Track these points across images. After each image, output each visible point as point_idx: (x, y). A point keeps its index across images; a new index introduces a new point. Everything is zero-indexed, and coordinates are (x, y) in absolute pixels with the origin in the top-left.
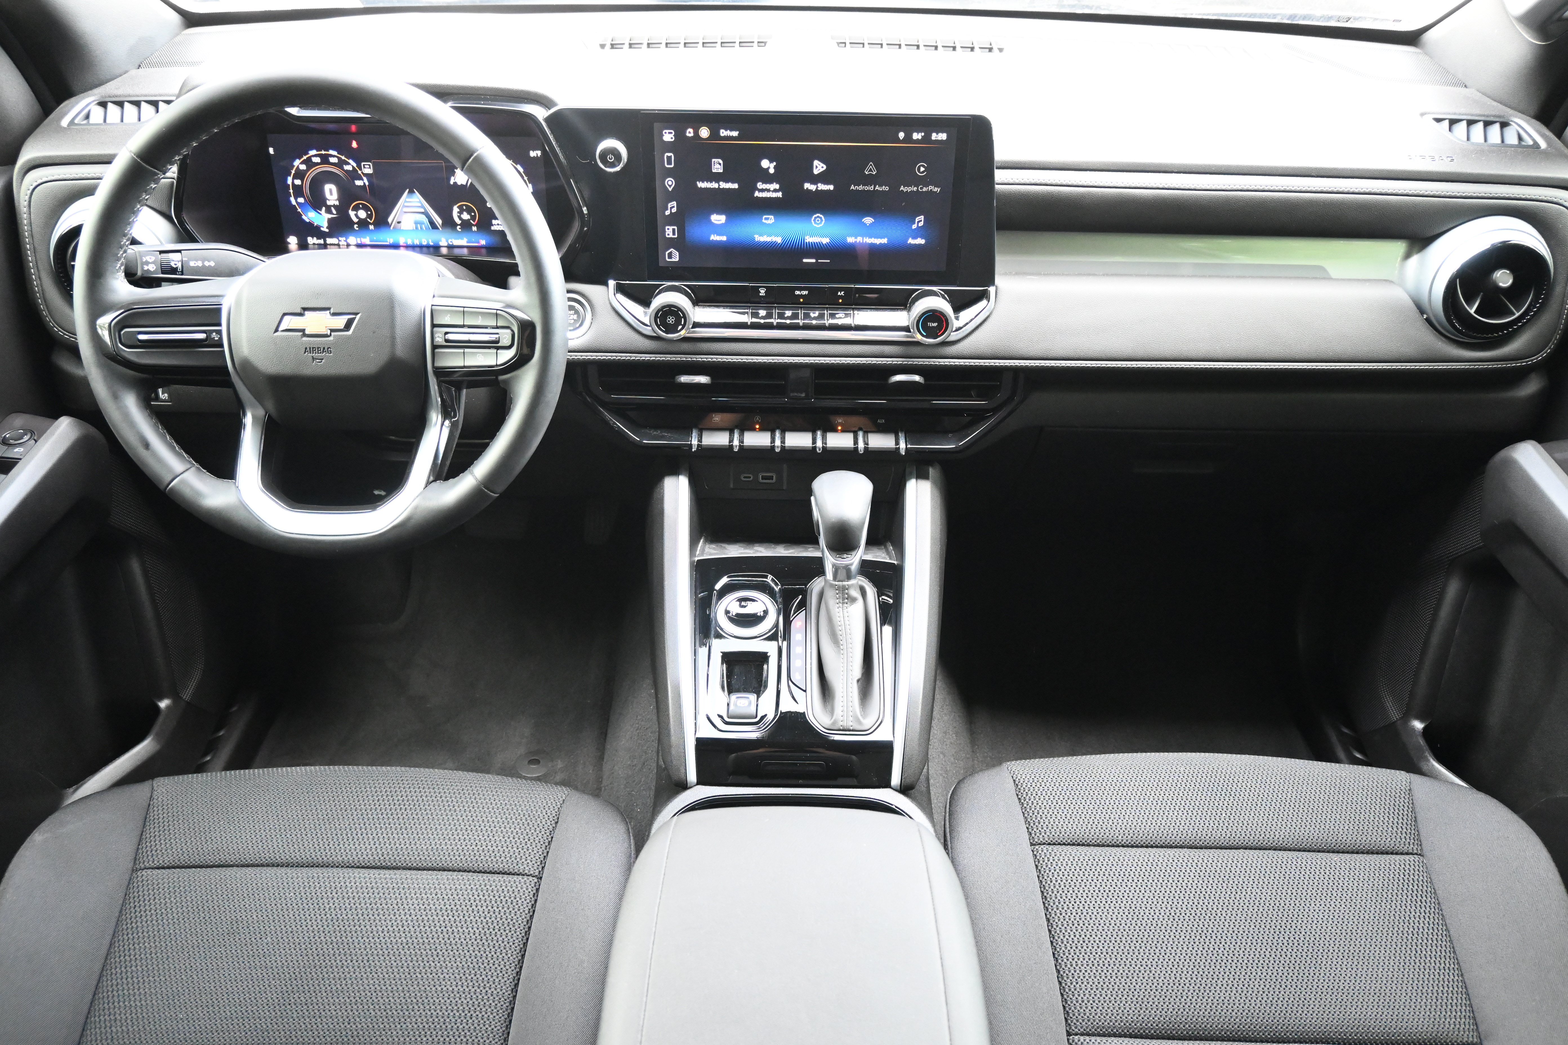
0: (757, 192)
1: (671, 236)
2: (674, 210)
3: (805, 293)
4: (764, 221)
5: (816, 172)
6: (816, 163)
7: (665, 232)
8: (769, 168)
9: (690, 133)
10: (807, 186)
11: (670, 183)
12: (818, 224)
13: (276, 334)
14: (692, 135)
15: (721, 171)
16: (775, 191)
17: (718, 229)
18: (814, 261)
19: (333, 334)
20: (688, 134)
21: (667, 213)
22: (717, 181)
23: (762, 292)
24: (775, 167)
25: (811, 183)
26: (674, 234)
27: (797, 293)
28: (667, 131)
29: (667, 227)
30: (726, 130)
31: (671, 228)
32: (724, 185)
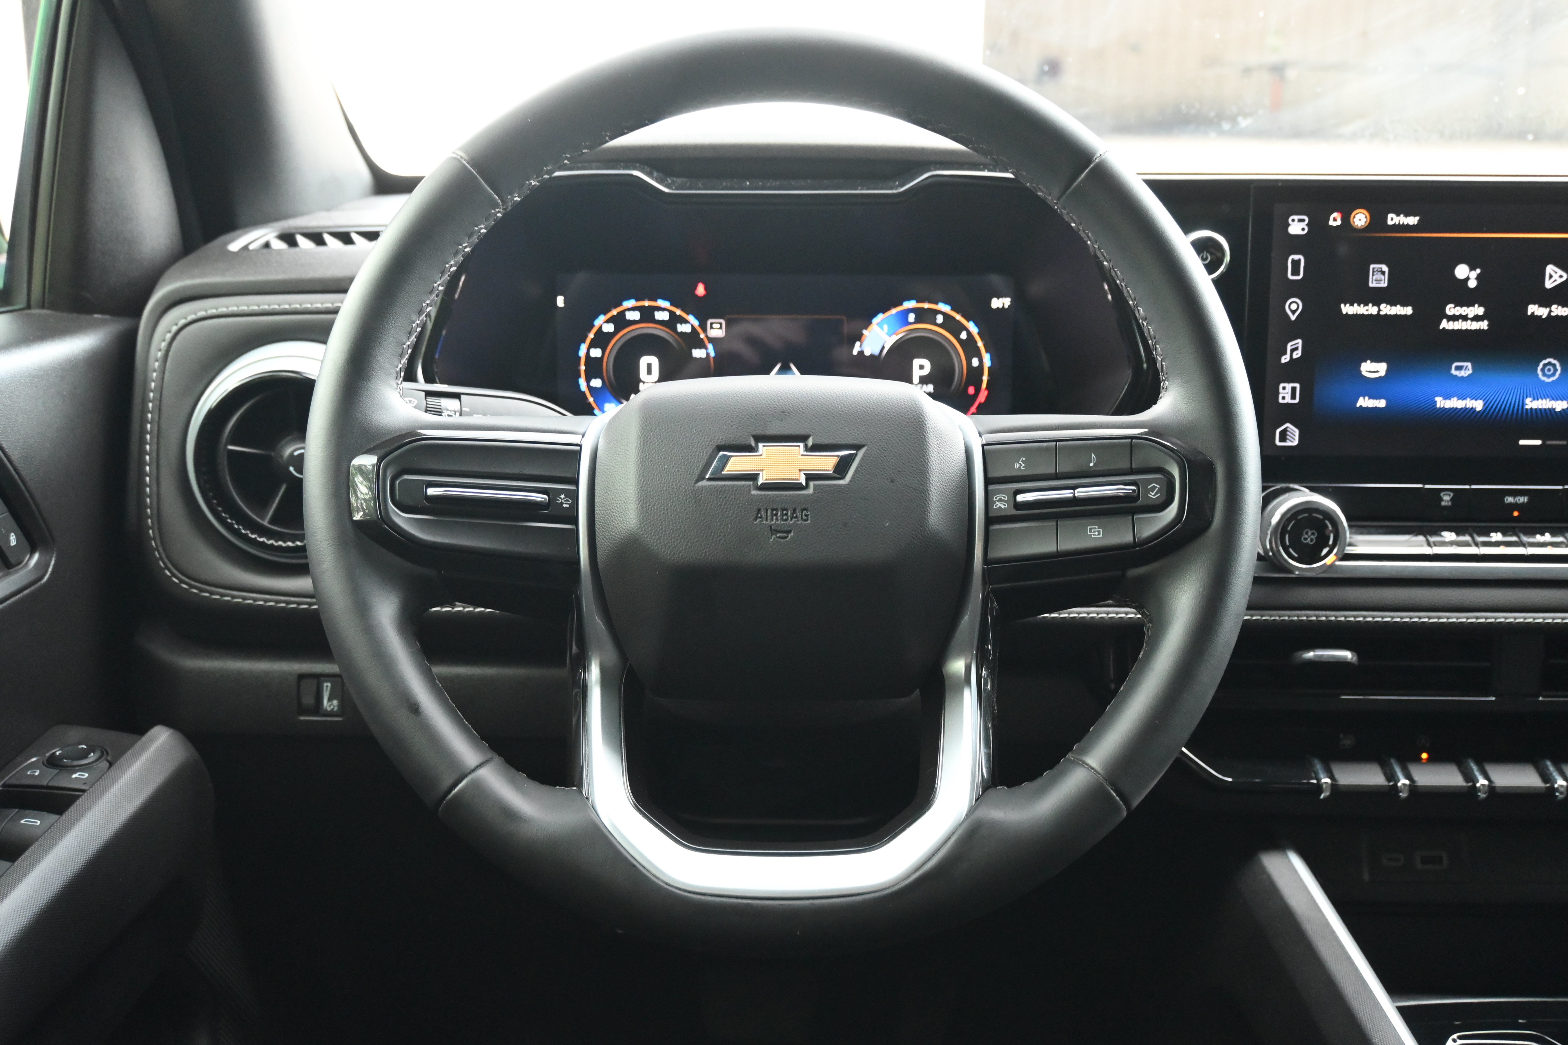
0: (1444, 321)
1: (1288, 400)
2: (1297, 354)
3: (1523, 500)
4: (1454, 372)
5: (1549, 284)
6: (1550, 269)
7: (1278, 393)
8: (1468, 279)
9: (1335, 220)
10: (1534, 309)
11: (1294, 307)
12: (1549, 376)
13: (701, 484)
14: (1339, 223)
15: (1384, 284)
16: (1477, 318)
17: (1373, 387)
18: (1538, 442)
19: (812, 484)
20: (1331, 223)
21: (1285, 359)
22: (1377, 304)
23: (1446, 499)
24: (1478, 278)
25: (1541, 305)
26: (1293, 397)
27: (1510, 500)
28: (1296, 217)
29: (1282, 385)
30: (1398, 215)
31: (1289, 386)
32: (1387, 309)
